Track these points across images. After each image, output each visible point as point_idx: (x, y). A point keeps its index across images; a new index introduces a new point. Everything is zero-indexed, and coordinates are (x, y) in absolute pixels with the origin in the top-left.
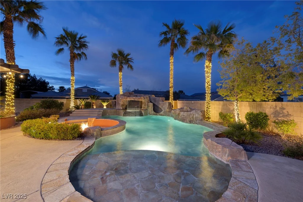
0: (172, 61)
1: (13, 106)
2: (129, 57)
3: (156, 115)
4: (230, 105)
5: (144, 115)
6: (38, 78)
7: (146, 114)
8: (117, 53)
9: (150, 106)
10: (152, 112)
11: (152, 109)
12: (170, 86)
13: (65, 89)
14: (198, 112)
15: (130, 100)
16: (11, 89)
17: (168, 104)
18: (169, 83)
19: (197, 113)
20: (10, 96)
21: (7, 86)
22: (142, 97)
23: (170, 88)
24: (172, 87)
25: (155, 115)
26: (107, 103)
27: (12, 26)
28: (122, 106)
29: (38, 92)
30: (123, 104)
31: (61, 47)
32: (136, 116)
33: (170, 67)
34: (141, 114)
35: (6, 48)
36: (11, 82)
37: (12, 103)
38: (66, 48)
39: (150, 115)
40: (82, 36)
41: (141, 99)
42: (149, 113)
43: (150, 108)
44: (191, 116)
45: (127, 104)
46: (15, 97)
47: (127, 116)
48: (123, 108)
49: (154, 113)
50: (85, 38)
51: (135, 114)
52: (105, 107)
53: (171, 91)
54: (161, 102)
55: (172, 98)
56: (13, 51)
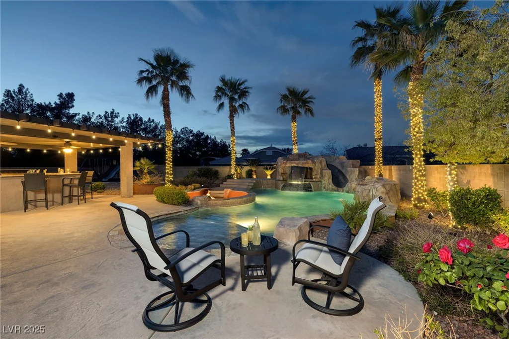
0: (378, 88)
1: (171, 174)
2: (306, 96)
3: (338, 191)
4: (462, 174)
5: (313, 189)
6: (219, 140)
7: (319, 189)
8: (287, 93)
9: (327, 175)
10: (330, 186)
11: (331, 180)
12: (376, 136)
13: (248, 153)
14: (377, 186)
15: (291, 165)
16: (169, 158)
17: (358, 172)
18: (374, 131)
19: (375, 188)
20: (169, 164)
21: (166, 154)
22: (308, 161)
23: (375, 141)
24: (380, 139)
25: (335, 191)
26: (272, 171)
27: (169, 95)
28: (282, 176)
29: (216, 158)
30: (282, 172)
31: (221, 102)
32: (298, 190)
33: (375, 100)
34: (307, 188)
35: (165, 117)
36: (170, 150)
37: (170, 171)
38: (226, 101)
39: (327, 190)
40: (241, 82)
41: (308, 163)
42: (325, 188)
43: (326, 178)
44: (365, 194)
45: (288, 171)
46: (173, 165)
47: (286, 190)
48: (283, 179)
49: (334, 187)
50: (246, 83)
51: (297, 188)
52: (269, 177)
53: (378, 147)
54: (349, 169)
55: (379, 161)
56: (170, 119)
